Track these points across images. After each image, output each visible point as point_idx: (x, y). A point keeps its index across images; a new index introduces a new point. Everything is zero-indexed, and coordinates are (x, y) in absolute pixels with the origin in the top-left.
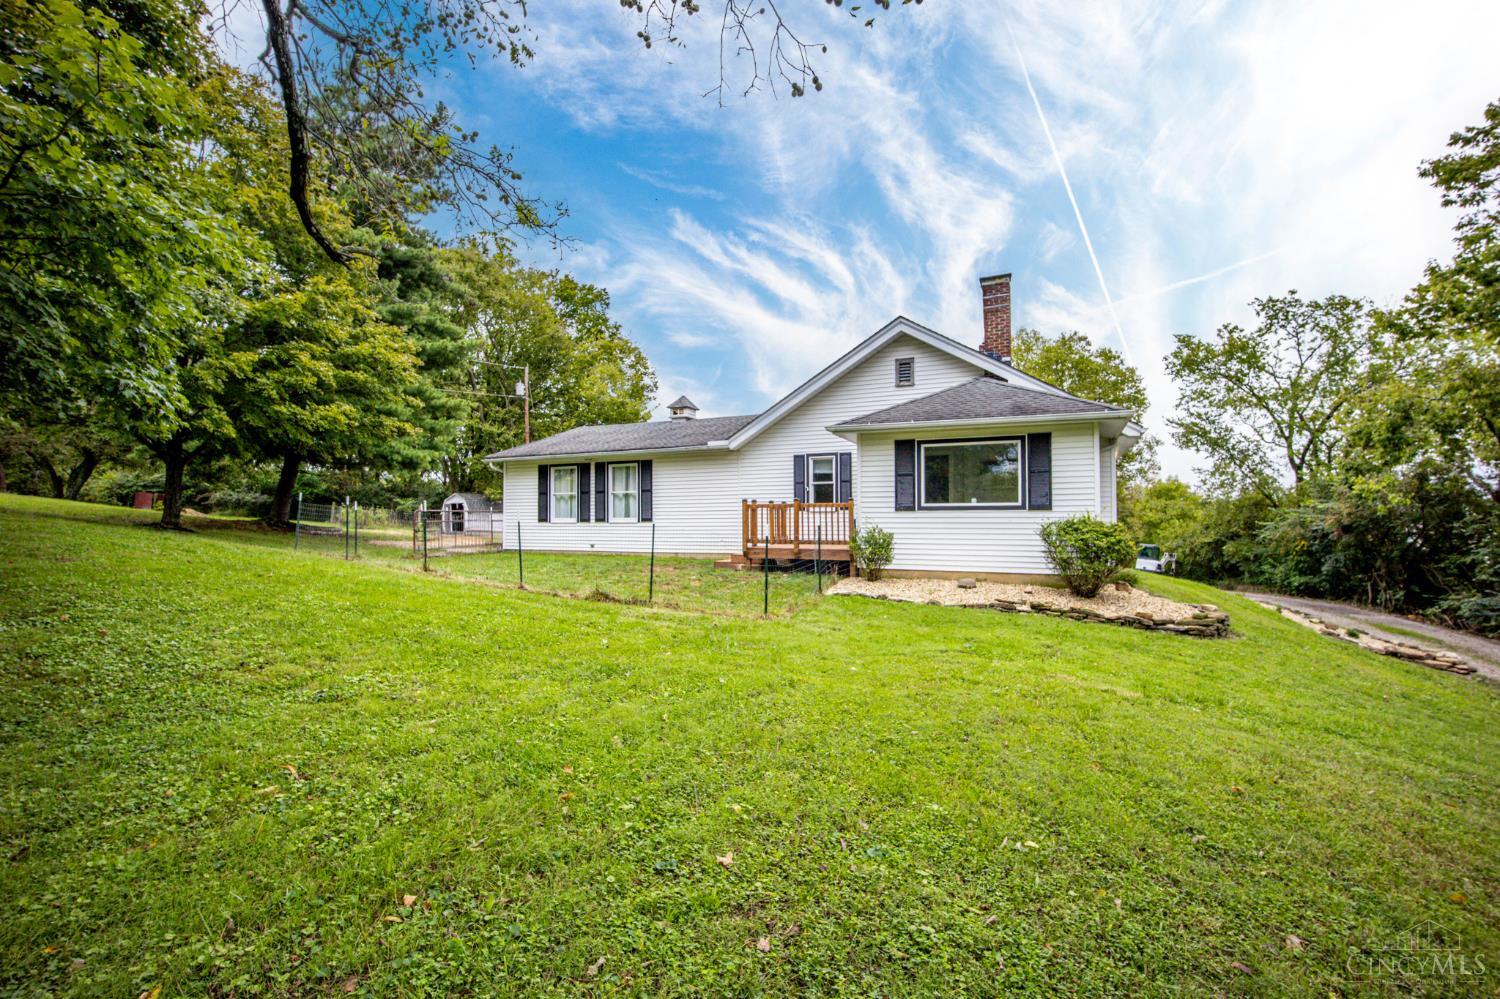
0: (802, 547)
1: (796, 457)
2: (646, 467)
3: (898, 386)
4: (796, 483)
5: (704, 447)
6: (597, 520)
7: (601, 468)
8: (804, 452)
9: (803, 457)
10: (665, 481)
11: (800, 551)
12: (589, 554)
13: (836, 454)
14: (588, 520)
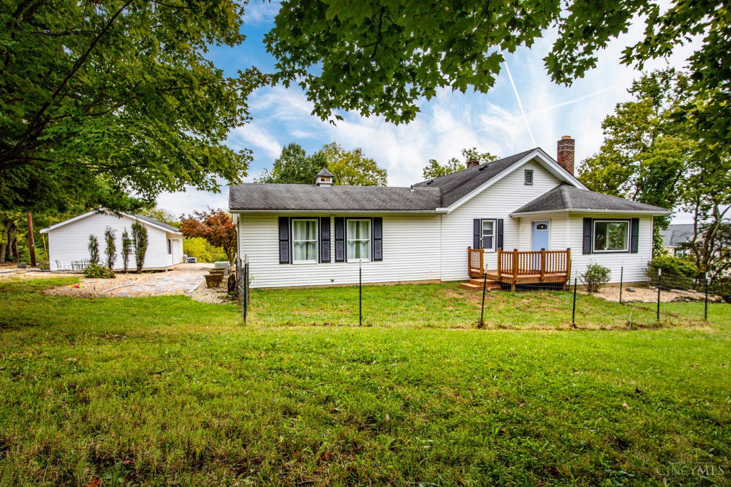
0: (503, 275)
1: (475, 220)
2: (378, 222)
3: (525, 184)
4: (475, 236)
5: (433, 211)
6: (336, 261)
7: (340, 221)
8: (479, 217)
9: (479, 220)
10: (392, 233)
11: (502, 278)
12: (329, 288)
13: (496, 219)
14: (329, 261)
